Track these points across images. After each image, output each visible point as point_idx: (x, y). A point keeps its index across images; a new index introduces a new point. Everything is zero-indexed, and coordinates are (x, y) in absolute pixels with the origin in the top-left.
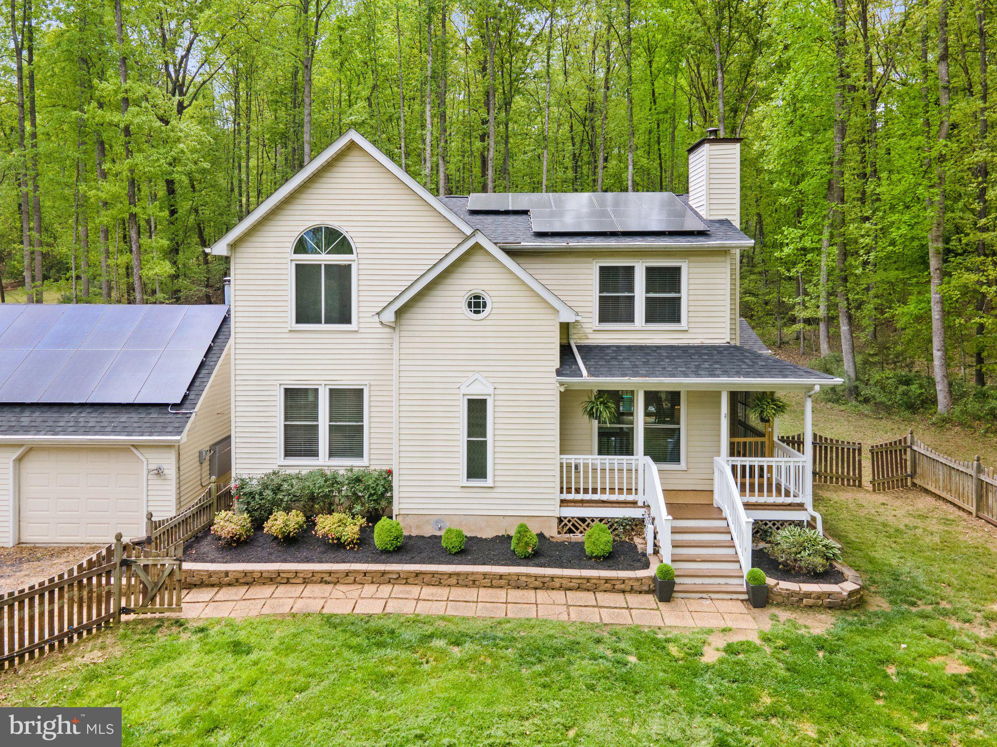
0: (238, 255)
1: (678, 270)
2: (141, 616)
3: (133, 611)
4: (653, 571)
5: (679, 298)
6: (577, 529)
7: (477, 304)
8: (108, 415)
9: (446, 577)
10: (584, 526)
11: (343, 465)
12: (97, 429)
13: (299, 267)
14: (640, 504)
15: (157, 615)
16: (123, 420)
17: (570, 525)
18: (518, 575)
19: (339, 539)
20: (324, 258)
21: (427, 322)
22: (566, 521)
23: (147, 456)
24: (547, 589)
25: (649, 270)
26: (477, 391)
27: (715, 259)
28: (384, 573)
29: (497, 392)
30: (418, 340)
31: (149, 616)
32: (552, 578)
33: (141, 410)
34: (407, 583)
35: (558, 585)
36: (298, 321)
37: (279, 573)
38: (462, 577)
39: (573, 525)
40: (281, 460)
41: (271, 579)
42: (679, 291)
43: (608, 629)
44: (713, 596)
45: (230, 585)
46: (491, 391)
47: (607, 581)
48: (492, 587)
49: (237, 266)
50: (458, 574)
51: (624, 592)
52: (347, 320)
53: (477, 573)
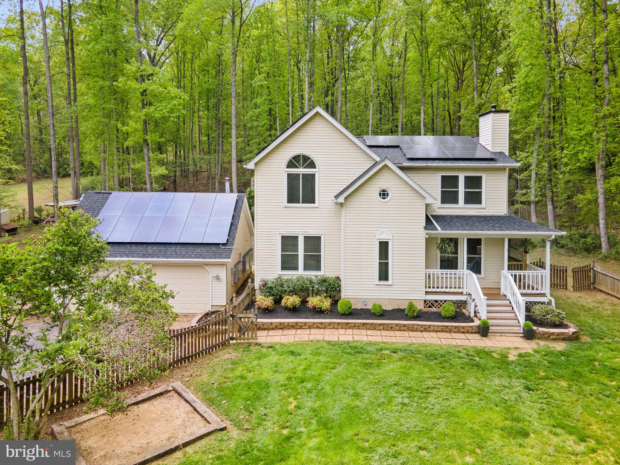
0: (258, 169)
1: (480, 178)
2: (239, 341)
3: (236, 339)
4: (477, 323)
5: (481, 192)
6: (433, 306)
7: (384, 194)
8: (190, 248)
9: (378, 326)
10: (437, 304)
11: (312, 274)
12: (187, 256)
13: (289, 175)
14: (465, 293)
15: (246, 341)
16: (198, 251)
17: (430, 304)
18: (413, 325)
19: (320, 308)
20: (301, 171)
21: (360, 203)
22: (428, 302)
23: (212, 269)
24: (427, 331)
25: (466, 178)
26: (384, 237)
27: (499, 172)
28: (348, 324)
29: (394, 238)
30: (355, 212)
31: (242, 341)
32: (429, 326)
33: (207, 246)
34: (358, 329)
35: (432, 330)
36: (288, 202)
37: (297, 323)
38: (386, 326)
39: (432, 304)
40: (280, 272)
41: (293, 326)
42: (481, 188)
43: (462, 347)
44: (507, 335)
45: (273, 329)
46: (391, 238)
47: (456, 327)
48: (400, 330)
49: (258, 174)
50: (383, 324)
51: (464, 333)
52: (313, 202)
53: (393, 324)
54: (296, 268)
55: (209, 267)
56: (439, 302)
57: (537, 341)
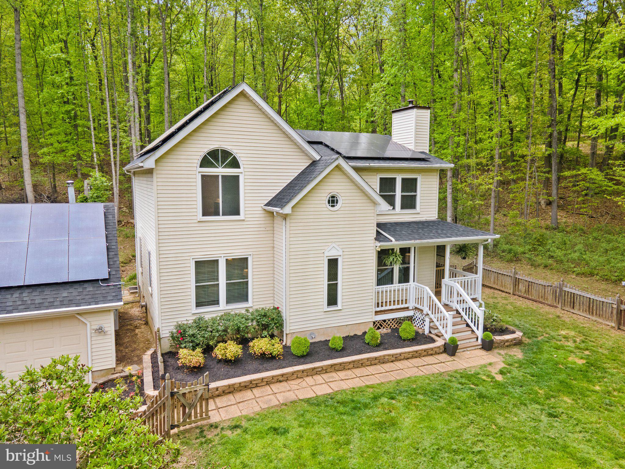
0: (160, 168)
1: (416, 180)
2: (182, 428)
3: (178, 426)
4: (440, 342)
5: (415, 196)
6: (382, 326)
7: (333, 201)
8: (47, 291)
9: (347, 364)
10: (385, 324)
12: (47, 304)
13: (203, 177)
14: (411, 308)
15: (193, 425)
16: (65, 294)
18: (384, 356)
19: (271, 354)
20: (221, 171)
21: (306, 213)
22: (377, 323)
23: (90, 319)
24: (398, 360)
25: (403, 180)
26: (333, 254)
27: (432, 174)
28: (313, 369)
29: (345, 253)
30: (301, 224)
31: (188, 427)
32: (400, 354)
33: (76, 286)
34: (326, 372)
35: (403, 357)
36: (204, 214)
37: (251, 382)
38: (356, 363)
39: (380, 325)
40: (195, 310)
41: (246, 387)
42: (416, 192)
43: (445, 374)
44: (468, 349)
45: (218, 396)
46: (341, 253)
47: (425, 350)
48: (371, 365)
49: (159, 176)
50: (354, 362)
51: (432, 355)
52: (237, 213)
53: (364, 359)
54: (216, 302)
55: (85, 316)
56: (387, 321)
57: (496, 351)
